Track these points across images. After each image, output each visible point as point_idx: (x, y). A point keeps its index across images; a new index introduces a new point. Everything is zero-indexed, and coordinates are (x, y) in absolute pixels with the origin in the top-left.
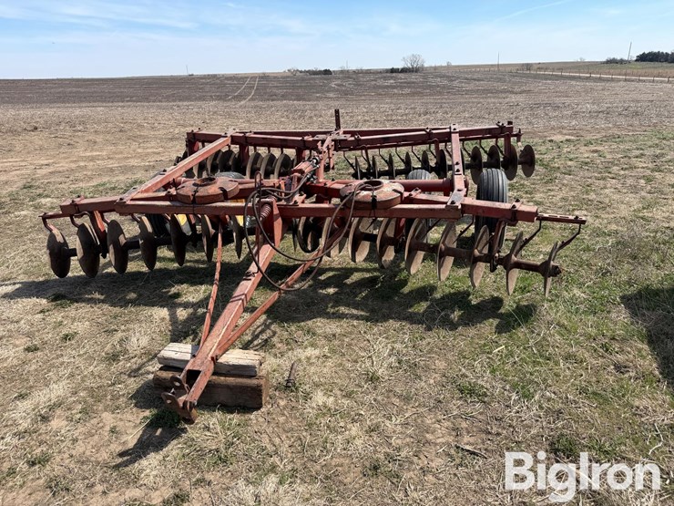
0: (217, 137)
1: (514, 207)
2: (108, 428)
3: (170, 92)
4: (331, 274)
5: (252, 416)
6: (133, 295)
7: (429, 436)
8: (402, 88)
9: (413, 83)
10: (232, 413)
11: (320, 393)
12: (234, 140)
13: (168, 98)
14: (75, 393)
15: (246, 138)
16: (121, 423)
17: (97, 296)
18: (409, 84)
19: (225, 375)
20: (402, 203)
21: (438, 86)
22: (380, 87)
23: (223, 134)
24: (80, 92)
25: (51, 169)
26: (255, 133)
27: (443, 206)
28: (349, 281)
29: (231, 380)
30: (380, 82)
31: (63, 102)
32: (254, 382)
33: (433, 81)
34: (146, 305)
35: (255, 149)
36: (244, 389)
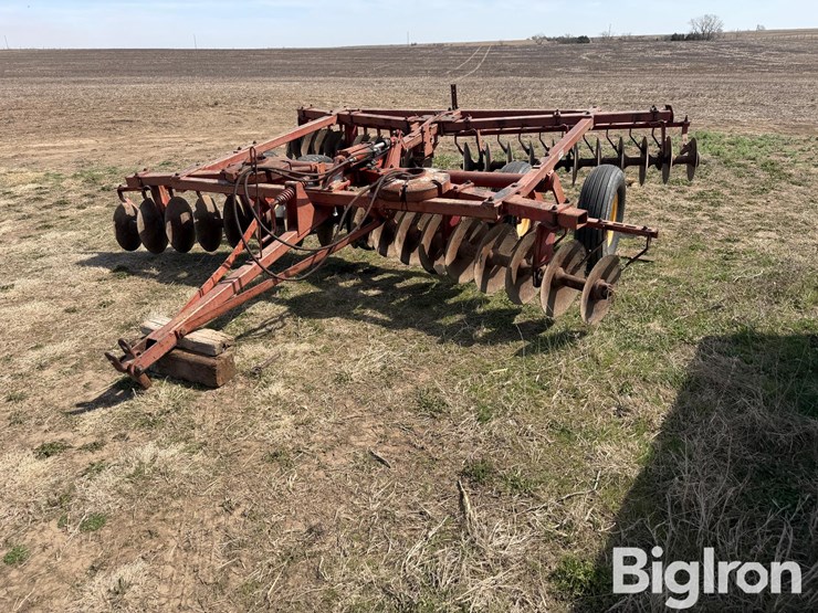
0: (323, 114)
1: (554, 208)
2: (84, 383)
3: (381, 65)
4: (386, 276)
5: (204, 394)
6: (185, 274)
7: (353, 438)
8: (678, 61)
9: (697, 54)
10: (188, 387)
11: (281, 384)
12: (340, 119)
13: (377, 73)
14: (78, 351)
15: (352, 117)
16: (96, 381)
17: (154, 271)
18: (690, 57)
19: (189, 351)
20: (441, 195)
21: (733, 60)
22: (647, 60)
23: (328, 112)
24: (285, 64)
25: (202, 146)
26: (364, 112)
27: (480, 203)
28: (398, 285)
29: (192, 357)
30: (650, 54)
31: (264, 76)
32: (211, 361)
33: (727, 53)
34: (187, 285)
35: (365, 130)
36: (201, 366)
